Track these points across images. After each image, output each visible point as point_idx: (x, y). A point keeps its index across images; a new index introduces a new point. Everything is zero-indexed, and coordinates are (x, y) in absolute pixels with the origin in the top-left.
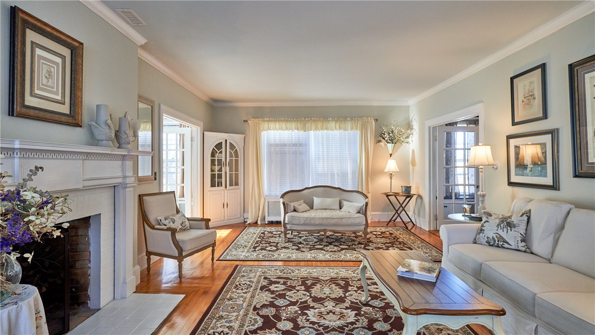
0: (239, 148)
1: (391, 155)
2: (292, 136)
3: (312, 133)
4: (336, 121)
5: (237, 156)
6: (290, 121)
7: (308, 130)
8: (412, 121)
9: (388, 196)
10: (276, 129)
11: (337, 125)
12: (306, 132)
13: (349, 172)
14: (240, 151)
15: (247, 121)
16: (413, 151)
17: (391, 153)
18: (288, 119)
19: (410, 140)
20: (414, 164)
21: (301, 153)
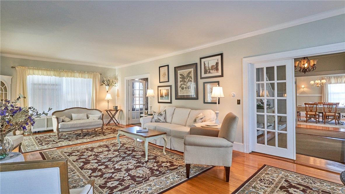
0: (8, 85)
1: (107, 92)
2: (51, 79)
3: (64, 78)
4: (79, 73)
5: (6, 90)
6: (49, 70)
7: (62, 77)
8: (117, 76)
9: (107, 111)
10: (39, 74)
11: (80, 75)
12: (61, 78)
13: (87, 100)
14: (8, 86)
15: (15, 67)
16: (118, 90)
17: (107, 91)
18: (48, 69)
19: (116, 85)
20: (118, 96)
21: (57, 90)
